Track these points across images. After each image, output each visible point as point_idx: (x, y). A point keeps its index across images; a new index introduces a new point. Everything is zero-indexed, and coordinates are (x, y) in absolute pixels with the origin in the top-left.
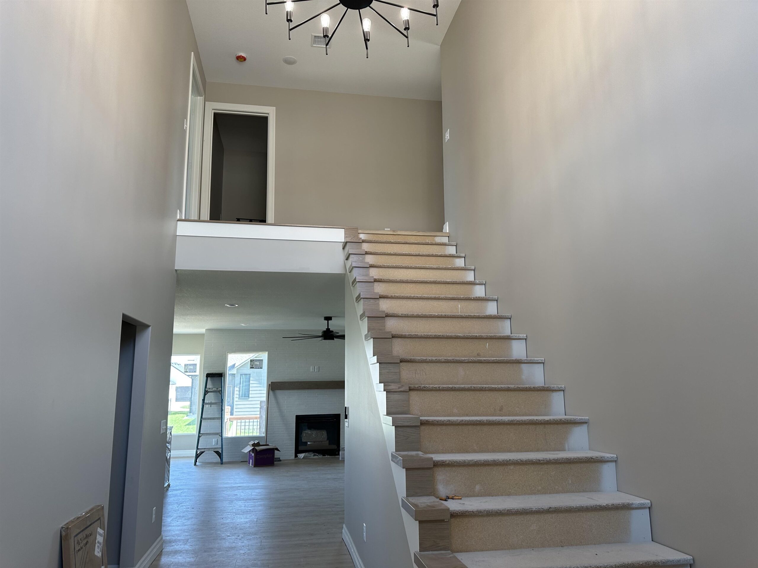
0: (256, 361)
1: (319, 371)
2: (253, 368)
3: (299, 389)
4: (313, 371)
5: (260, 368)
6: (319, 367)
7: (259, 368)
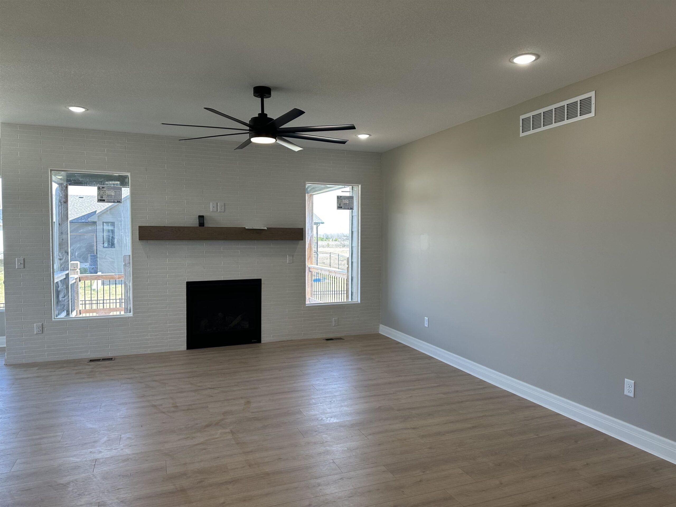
0: (108, 189)
1: (225, 211)
2: (104, 200)
3: (190, 240)
4: (215, 210)
5: (116, 201)
6: (225, 204)
7: (114, 202)
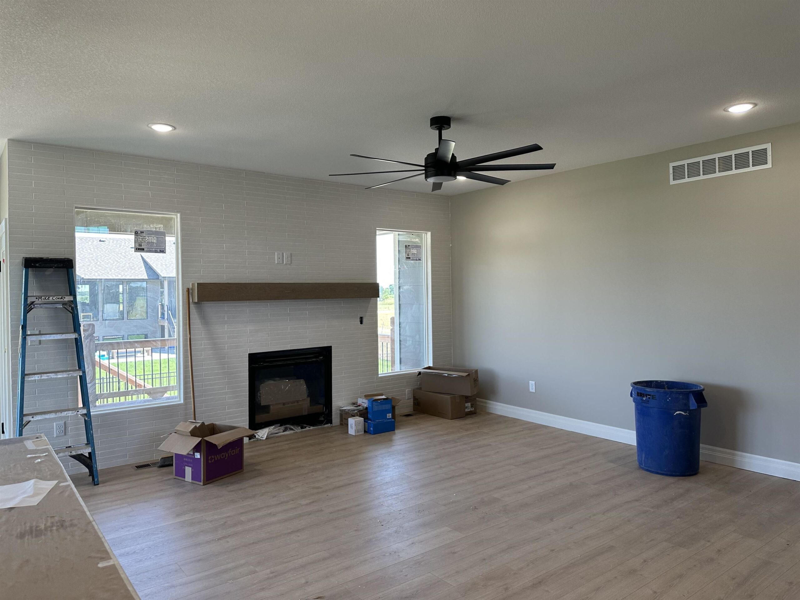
0: (148, 234)
1: (291, 263)
2: (143, 249)
4: (281, 262)
5: (158, 250)
6: (292, 254)
7: (156, 252)
